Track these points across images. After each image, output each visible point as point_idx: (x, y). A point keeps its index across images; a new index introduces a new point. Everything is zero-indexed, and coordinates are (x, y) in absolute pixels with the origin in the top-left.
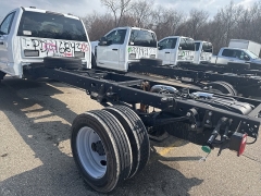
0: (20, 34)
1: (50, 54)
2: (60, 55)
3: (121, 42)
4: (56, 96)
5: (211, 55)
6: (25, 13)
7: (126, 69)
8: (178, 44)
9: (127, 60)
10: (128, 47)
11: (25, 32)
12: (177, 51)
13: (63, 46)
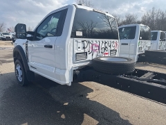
7: (136, 61)
9: (138, 53)
10: (138, 41)
13: (103, 45)
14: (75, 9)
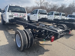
0: (8, 11)
1: (16, 16)
2: (19, 17)
3: (36, 13)
4: (18, 28)
5: (65, 17)
6: (10, 6)
8: (54, 14)
9: (38, 18)
10: (38, 14)
11: (10, 11)
12: (53, 16)
13: (19, 14)
14: (9, 6)
